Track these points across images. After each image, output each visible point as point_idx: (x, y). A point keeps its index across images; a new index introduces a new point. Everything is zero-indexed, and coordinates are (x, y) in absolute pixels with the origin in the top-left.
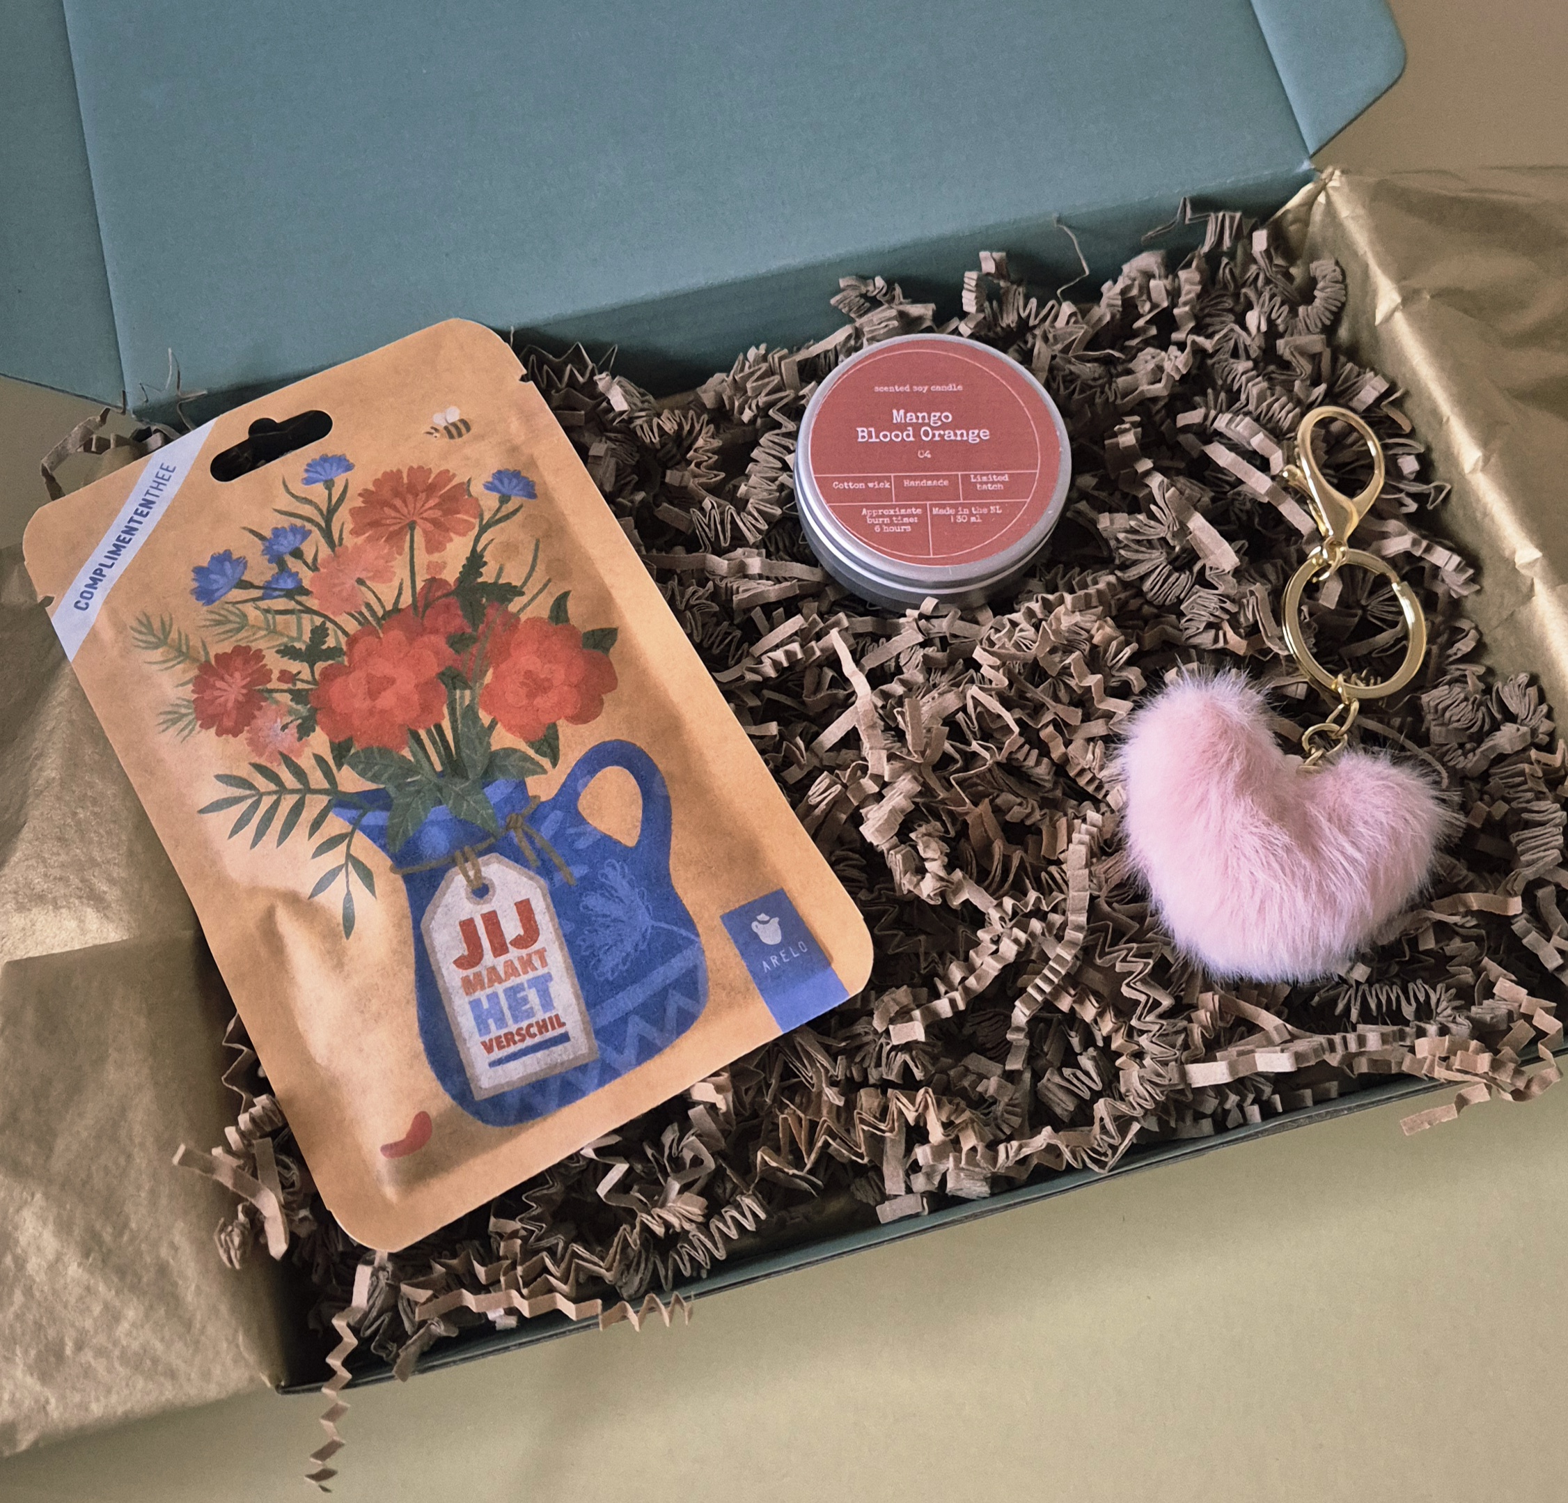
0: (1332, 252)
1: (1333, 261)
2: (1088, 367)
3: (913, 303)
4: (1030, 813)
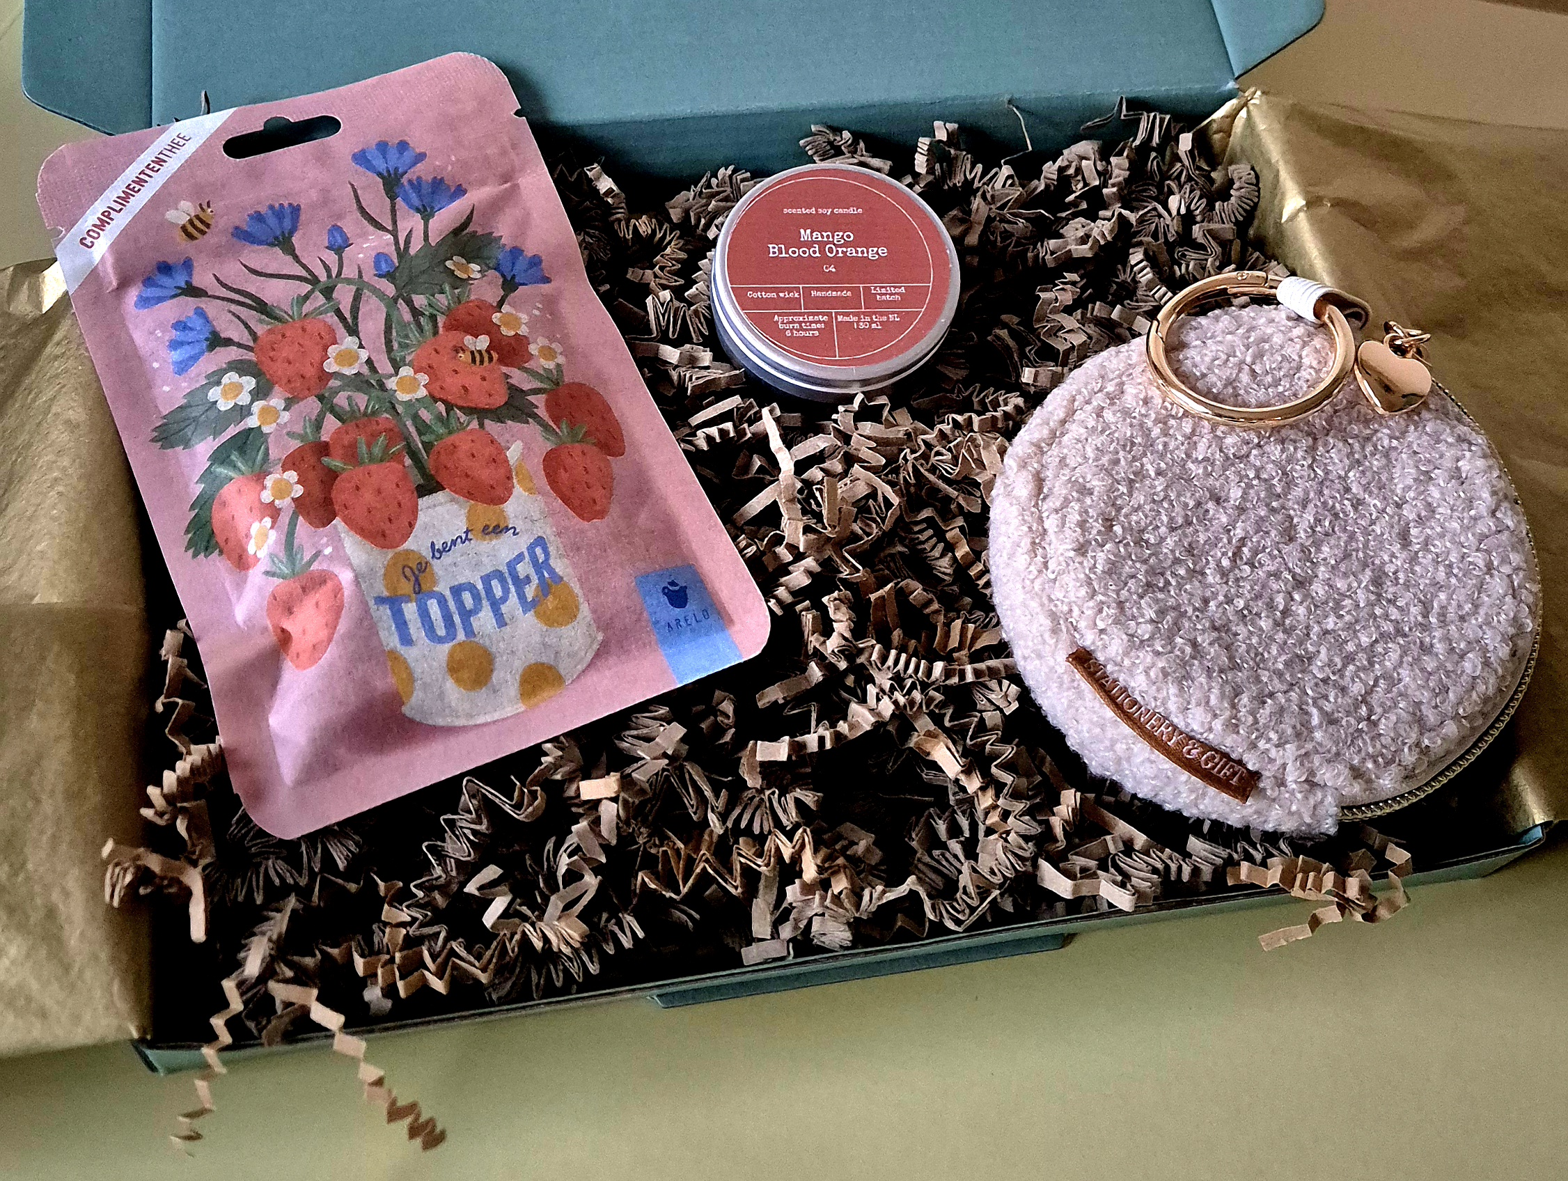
0: (1248, 160)
1: (1249, 167)
2: (1021, 222)
3: (873, 157)
4: (930, 602)
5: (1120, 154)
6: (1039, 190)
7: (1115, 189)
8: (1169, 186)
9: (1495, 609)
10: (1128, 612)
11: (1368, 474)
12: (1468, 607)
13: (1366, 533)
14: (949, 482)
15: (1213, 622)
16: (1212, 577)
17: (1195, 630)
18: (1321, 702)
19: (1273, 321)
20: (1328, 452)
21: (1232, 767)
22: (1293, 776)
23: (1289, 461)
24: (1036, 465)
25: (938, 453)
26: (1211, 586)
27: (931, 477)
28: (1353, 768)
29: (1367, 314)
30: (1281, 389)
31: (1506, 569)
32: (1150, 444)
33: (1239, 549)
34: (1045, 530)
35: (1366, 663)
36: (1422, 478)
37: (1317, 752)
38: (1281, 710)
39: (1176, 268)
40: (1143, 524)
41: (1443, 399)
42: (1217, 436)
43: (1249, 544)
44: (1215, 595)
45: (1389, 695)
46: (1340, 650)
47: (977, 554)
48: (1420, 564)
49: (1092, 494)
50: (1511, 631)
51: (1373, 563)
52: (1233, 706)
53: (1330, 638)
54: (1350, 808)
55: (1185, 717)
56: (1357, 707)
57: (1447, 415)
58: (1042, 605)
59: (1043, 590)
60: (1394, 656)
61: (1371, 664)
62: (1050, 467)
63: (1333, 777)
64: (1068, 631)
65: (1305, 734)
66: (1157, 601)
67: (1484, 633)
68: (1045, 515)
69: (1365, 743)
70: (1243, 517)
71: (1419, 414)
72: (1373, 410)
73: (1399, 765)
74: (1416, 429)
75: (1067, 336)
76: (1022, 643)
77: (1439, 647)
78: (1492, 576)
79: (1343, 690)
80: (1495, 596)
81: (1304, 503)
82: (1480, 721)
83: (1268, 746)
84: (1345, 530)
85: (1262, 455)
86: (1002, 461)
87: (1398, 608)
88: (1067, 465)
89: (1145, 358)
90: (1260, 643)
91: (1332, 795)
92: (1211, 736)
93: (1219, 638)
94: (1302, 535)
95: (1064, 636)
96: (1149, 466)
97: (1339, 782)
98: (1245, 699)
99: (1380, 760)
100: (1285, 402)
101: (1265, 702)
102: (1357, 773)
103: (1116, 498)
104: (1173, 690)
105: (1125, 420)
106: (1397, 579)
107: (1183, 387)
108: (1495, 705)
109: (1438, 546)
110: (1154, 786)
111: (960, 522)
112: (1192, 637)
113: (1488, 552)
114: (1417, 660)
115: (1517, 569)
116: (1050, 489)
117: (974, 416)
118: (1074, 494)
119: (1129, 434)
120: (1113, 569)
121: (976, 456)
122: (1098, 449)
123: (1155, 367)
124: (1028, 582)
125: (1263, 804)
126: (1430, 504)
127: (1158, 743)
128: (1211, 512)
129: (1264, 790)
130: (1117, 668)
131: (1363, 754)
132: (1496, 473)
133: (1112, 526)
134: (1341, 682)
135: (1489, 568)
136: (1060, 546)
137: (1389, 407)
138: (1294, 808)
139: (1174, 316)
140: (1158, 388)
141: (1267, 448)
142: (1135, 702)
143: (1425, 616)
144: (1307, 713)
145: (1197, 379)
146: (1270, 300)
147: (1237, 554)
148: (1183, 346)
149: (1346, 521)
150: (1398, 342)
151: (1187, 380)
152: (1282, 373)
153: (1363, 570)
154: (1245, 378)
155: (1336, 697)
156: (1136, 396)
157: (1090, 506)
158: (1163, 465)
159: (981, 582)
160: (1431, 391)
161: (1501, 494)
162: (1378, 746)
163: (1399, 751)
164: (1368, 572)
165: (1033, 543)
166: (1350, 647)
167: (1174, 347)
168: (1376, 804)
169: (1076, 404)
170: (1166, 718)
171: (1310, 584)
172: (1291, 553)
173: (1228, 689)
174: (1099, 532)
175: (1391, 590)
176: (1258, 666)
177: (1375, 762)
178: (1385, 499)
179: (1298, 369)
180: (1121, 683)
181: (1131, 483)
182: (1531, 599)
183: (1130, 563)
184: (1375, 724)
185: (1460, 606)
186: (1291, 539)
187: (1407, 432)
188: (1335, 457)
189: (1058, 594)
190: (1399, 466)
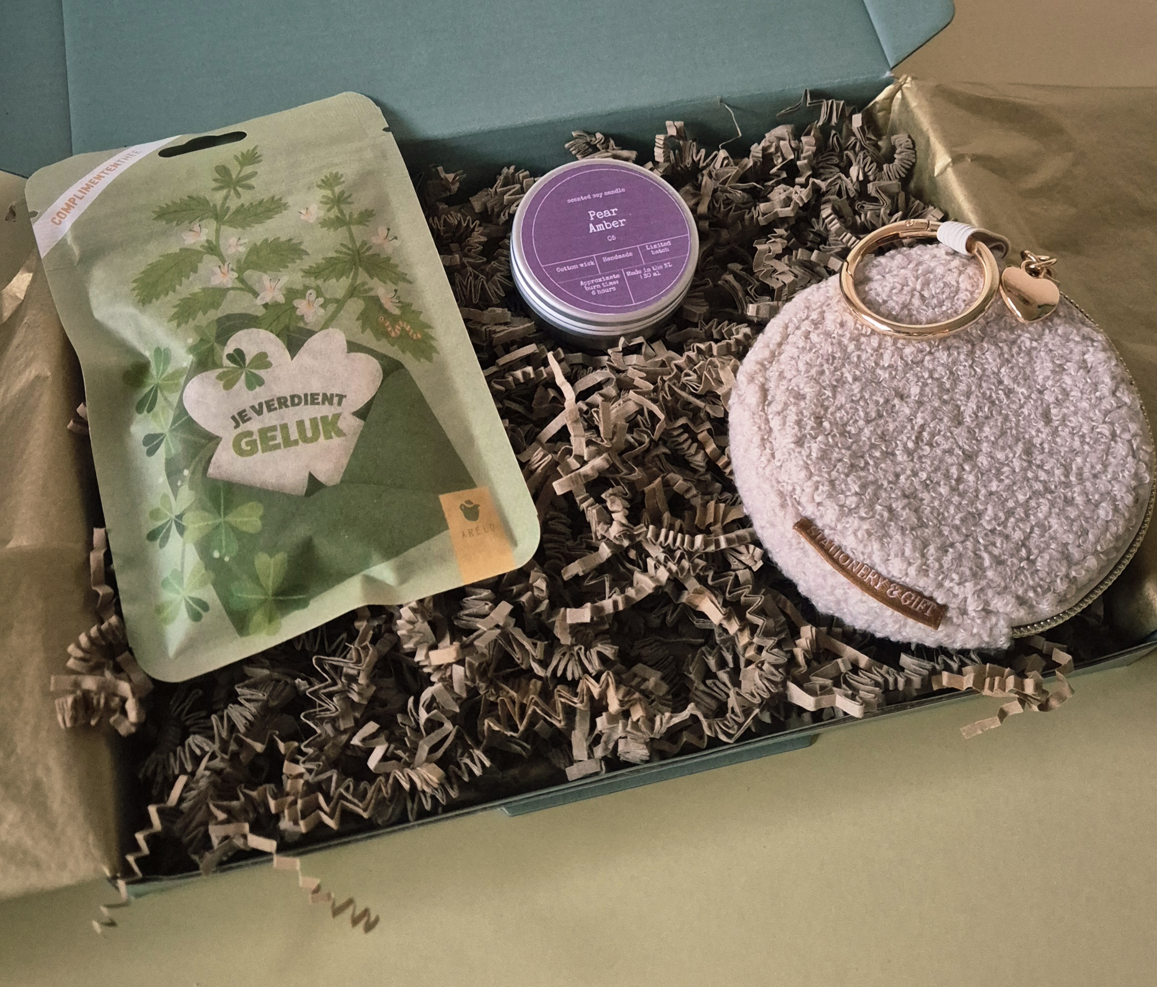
0: (906, 130)
1: (906, 136)
2: (739, 193)
3: (622, 149)
4: (688, 490)
5: (808, 134)
6: (749, 167)
7: (806, 161)
8: (847, 155)
9: (1120, 469)
10: (838, 488)
11: (1016, 369)
12: (1099, 467)
13: (1017, 414)
14: (698, 396)
15: (903, 491)
16: (901, 457)
17: (890, 498)
18: (990, 548)
19: (935, 256)
20: (984, 354)
21: (925, 602)
22: (973, 606)
23: (954, 363)
24: (761, 379)
25: (687, 375)
26: (900, 463)
27: (684, 394)
28: (1018, 598)
29: (1007, 245)
30: (944, 308)
31: (1127, 436)
32: (847, 357)
33: (920, 433)
34: (771, 429)
35: (1023, 515)
36: (1057, 369)
37: (990, 587)
38: (960, 557)
39: (857, 217)
40: (845, 419)
41: (1069, 307)
42: (898, 348)
43: (928, 429)
44: (904, 470)
45: (1042, 539)
46: (1003, 507)
47: (722, 449)
48: (1059, 436)
49: (805, 398)
50: (1133, 483)
51: (1024, 438)
52: (923, 555)
53: (994, 497)
54: (1018, 627)
55: (887, 567)
56: (1018, 551)
57: (1073, 320)
58: (772, 487)
59: (772, 475)
60: (1045, 508)
61: (1027, 516)
62: (772, 379)
63: (1003, 605)
64: (793, 505)
65: (980, 573)
66: (860, 478)
67: (1113, 486)
68: (770, 417)
69: (1026, 576)
70: (922, 409)
71: (1051, 321)
72: (1016, 320)
73: (1054, 592)
74: (1050, 331)
75: (780, 277)
76: (758, 516)
77: (1079, 500)
78: (1116, 442)
79: (1007, 537)
80: (1119, 457)
81: (968, 395)
82: (1114, 555)
83: (951, 585)
84: (1000, 413)
85: (933, 360)
86: (735, 376)
87: (1045, 471)
88: (784, 378)
89: (839, 291)
90: (941, 506)
91: (1004, 619)
92: (908, 580)
93: (910, 503)
94: (968, 419)
95: (790, 509)
96: (847, 374)
97: (1009, 609)
98: (932, 549)
99: (1039, 590)
100: (948, 318)
101: (947, 551)
102: (1022, 601)
103: (823, 400)
104: (876, 546)
105: (826, 340)
106: (1043, 449)
107: (869, 312)
108: (1125, 542)
109: (1074, 421)
110: (867, 621)
111: (708, 425)
112: (888, 504)
113: (1112, 423)
114: (1062, 510)
115: (1135, 436)
116: (773, 397)
117: (713, 343)
118: (792, 399)
119: (830, 351)
120: (824, 456)
121: (714, 376)
122: (807, 363)
123: (847, 298)
124: (760, 470)
125: (951, 629)
126: (1064, 390)
127: (867, 588)
128: (897, 407)
129: (951, 619)
130: (832, 532)
131: (1025, 586)
132: (1114, 363)
133: (821, 423)
134: (1006, 532)
135: (1114, 435)
136: (783, 440)
137: (1029, 316)
138: (975, 631)
139: (859, 257)
140: (851, 314)
141: (937, 354)
142: (847, 557)
143: (1067, 476)
144: (980, 557)
145: (880, 305)
146: (933, 240)
147: (919, 438)
148: (868, 280)
149: (1001, 407)
150: (1032, 266)
151: (874, 307)
152: (944, 296)
153: (1016, 443)
154: (916, 302)
155: (1002, 542)
156: (834, 321)
157: (804, 408)
158: (858, 373)
159: (727, 471)
160: (1060, 301)
161: (1119, 378)
162: (1037, 579)
163: (1053, 582)
164: (1020, 445)
165: (763, 439)
166: (1011, 504)
167: (860, 282)
168: (1039, 623)
169: (789, 329)
170: (872, 568)
171: (977, 457)
172: (961, 434)
173: (918, 543)
174: (812, 428)
175: (1039, 457)
176: (940, 523)
177: (1035, 591)
178: (1030, 387)
179: (957, 292)
180: (836, 543)
181: (834, 388)
182: (1147, 458)
183: (837, 450)
184: (1033, 562)
185: (1093, 467)
186: (960, 423)
187: (1043, 334)
188: (990, 357)
189: (783, 477)
190: (1039, 361)
